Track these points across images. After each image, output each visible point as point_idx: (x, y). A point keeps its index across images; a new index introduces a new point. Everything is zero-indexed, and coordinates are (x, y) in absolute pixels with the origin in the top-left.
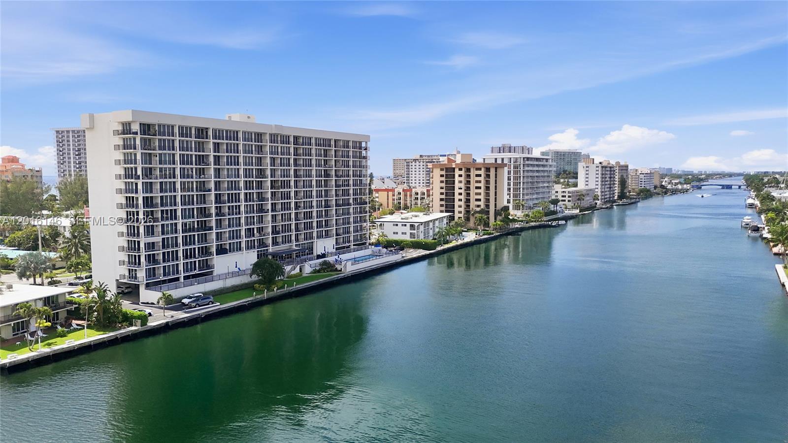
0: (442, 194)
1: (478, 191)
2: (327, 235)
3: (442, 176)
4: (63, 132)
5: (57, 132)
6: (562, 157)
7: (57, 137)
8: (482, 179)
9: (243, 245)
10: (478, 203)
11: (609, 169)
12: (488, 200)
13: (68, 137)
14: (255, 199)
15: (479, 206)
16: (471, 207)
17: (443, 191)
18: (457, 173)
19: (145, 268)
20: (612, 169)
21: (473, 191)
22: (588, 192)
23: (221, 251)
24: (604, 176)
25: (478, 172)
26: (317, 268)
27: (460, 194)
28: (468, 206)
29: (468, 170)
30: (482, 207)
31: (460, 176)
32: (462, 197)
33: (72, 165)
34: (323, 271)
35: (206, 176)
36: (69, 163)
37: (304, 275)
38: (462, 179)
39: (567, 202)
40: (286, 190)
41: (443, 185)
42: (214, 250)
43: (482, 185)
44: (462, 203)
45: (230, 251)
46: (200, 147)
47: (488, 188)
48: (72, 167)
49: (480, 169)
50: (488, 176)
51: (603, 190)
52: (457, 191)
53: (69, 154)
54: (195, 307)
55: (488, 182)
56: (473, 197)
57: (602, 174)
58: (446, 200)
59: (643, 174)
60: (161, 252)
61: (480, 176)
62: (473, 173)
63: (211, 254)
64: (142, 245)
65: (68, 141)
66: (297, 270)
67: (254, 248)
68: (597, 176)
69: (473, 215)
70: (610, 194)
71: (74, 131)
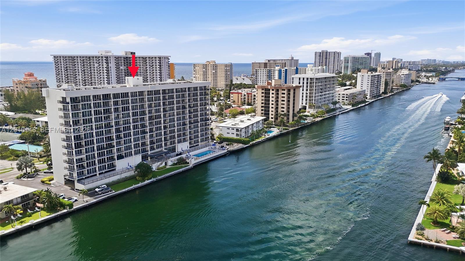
0: (262, 103)
1: (283, 102)
2: (185, 140)
3: (262, 93)
4: (57, 57)
5: (55, 57)
6: (357, 60)
7: (55, 59)
8: (285, 95)
9: (133, 153)
10: (283, 109)
11: (377, 76)
12: (288, 108)
13: (60, 60)
14: (140, 128)
15: (283, 111)
16: (279, 112)
17: (263, 102)
18: (271, 92)
19: (76, 172)
20: (379, 76)
21: (280, 102)
22: (360, 93)
23: (120, 157)
24: (373, 81)
25: (283, 92)
26: (175, 162)
27: (273, 104)
28: (277, 111)
29: (278, 90)
30: (285, 112)
31: (273, 94)
32: (273, 106)
33: (63, 76)
34: (178, 164)
35: (110, 119)
36: (62, 74)
37: (168, 167)
38: (274, 95)
39: (345, 101)
40: (158, 120)
41: (263, 98)
42: (116, 157)
43: (285, 99)
44: (273, 110)
45: (125, 157)
46: (106, 104)
47: (289, 101)
48: (64, 77)
49: (284, 90)
50: (289, 94)
51: (372, 90)
52: (271, 102)
53: (61, 69)
54: (101, 194)
55: (289, 98)
56: (280, 106)
57: (372, 80)
58: (265, 107)
59: (404, 75)
60: (86, 162)
61: (284, 94)
62: (280, 92)
63: (114, 160)
64: (75, 161)
65: (61, 62)
66: (164, 164)
67: (140, 153)
68: (368, 81)
69: (279, 117)
70: (377, 91)
71: (64, 57)
